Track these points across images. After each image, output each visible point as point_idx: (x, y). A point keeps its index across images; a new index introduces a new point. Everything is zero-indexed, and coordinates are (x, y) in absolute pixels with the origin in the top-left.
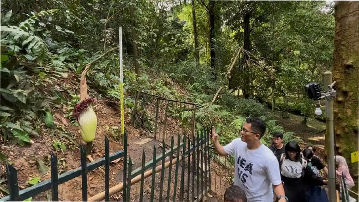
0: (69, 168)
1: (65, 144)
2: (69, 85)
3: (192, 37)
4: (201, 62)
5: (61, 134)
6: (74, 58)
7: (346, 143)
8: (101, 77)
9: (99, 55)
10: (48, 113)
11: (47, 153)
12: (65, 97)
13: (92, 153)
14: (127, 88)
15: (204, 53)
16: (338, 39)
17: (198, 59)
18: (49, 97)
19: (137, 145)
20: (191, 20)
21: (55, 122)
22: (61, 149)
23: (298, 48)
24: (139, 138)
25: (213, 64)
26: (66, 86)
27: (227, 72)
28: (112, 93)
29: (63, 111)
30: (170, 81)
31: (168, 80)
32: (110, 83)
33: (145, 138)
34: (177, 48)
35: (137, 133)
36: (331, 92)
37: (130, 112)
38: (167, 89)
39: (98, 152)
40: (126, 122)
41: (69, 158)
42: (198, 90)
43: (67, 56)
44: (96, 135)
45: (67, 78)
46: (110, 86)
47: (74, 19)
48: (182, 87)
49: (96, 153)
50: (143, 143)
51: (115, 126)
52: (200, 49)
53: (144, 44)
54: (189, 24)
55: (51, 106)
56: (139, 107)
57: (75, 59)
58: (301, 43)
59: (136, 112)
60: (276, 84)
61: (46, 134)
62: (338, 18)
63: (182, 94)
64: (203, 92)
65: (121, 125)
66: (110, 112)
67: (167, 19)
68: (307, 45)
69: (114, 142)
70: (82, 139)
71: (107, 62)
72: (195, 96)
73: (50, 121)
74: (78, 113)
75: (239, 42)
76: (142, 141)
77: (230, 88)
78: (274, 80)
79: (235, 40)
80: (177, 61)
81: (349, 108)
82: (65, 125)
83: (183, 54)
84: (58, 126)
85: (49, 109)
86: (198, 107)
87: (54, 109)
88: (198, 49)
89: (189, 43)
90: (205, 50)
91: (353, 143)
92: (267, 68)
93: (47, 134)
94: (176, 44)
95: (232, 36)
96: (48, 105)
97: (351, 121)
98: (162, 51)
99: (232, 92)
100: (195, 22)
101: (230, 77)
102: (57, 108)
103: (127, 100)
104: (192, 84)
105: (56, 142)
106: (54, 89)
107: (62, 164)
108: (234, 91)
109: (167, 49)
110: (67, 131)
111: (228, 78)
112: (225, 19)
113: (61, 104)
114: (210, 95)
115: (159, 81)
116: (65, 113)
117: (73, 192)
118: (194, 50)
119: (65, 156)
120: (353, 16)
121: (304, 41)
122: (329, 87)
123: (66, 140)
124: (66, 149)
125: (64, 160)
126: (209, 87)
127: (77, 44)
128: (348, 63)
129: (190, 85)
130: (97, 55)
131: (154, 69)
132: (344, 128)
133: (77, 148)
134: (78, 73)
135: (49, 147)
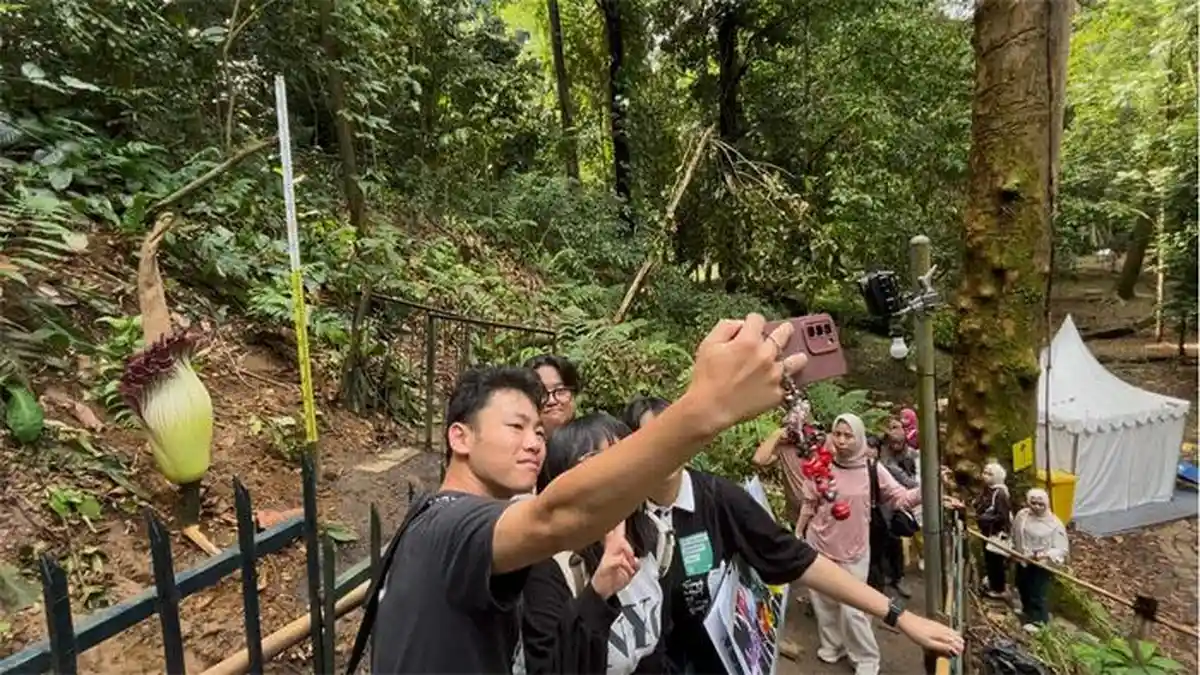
0: (117, 577)
1: (96, 496)
2: (98, 281)
3: (552, 88)
4: (586, 175)
5: (79, 462)
6: (111, 176)
7: (1000, 417)
8: (220, 243)
9: (208, 163)
10: (19, 394)
11: (30, 535)
12: (84, 326)
13: (203, 515)
14: (321, 278)
15: (596, 142)
16: (980, 113)
17: (572, 166)
18: (17, 335)
19: (365, 473)
20: (546, 29)
21: (50, 423)
22: (80, 515)
23: (880, 131)
24: (374, 450)
25: (622, 184)
26: (85, 285)
27: (664, 212)
28: (266, 301)
29: (77, 380)
30: (479, 246)
31: (470, 241)
32: (257, 265)
33: (394, 447)
34: (496, 130)
35: (364, 431)
36: (925, 296)
37: (336, 361)
38: (470, 273)
39: (226, 511)
40: (322, 401)
41: (115, 544)
42: (574, 270)
43: (81, 171)
44: (212, 453)
45: (86, 255)
46: (260, 273)
47: (98, 27)
48: (521, 263)
49: (218, 515)
50: (386, 468)
51: (281, 414)
52: (580, 129)
53: (378, 124)
54: (537, 47)
55: (27, 366)
56: (368, 343)
57: (114, 182)
58: (888, 119)
59: (357, 360)
60: (812, 248)
61: (17, 469)
62: (981, 49)
63: (523, 288)
64: (591, 278)
65: (303, 411)
66: (264, 366)
67: (462, 26)
68: (904, 126)
69: (284, 473)
70: (160, 471)
71: (243, 185)
72: (564, 292)
73: (32, 419)
74: (138, 389)
75: (705, 107)
76: (385, 459)
77: (680, 259)
78: (808, 237)
79: (695, 103)
80: (500, 171)
81: (1008, 316)
82: (92, 430)
83: (522, 149)
84: (62, 437)
85: (22, 376)
86: (572, 332)
87: (43, 374)
88: (572, 133)
89: (541, 108)
90: (596, 132)
91: (1019, 416)
92: (788, 200)
93: (22, 467)
94: (494, 114)
95: (684, 86)
96: (15, 363)
97: (1015, 352)
98: (446, 140)
99: (689, 271)
100: (559, 38)
101: (674, 228)
102: (53, 369)
103: (326, 321)
104: (553, 252)
105: (60, 492)
106: (35, 301)
107: (90, 568)
108: (694, 267)
109: (463, 134)
110: (99, 449)
111: (669, 233)
112: (659, 31)
113: (68, 354)
114: (616, 287)
115: (441, 248)
116: (90, 383)
117: (140, 657)
118: (559, 134)
119: (101, 538)
120: (1021, 45)
121: (896, 112)
122: (920, 282)
123: (99, 482)
124: (102, 513)
125: (97, 552)
126: (611, 261)
127: (116, 122)
128: (1005, 187)
129: (547, 255)
130: (202, 163)
131: (420, 203)
132: (995, 373)
133: (143, 503)
134: (131, 235)
135: (36, 512)
